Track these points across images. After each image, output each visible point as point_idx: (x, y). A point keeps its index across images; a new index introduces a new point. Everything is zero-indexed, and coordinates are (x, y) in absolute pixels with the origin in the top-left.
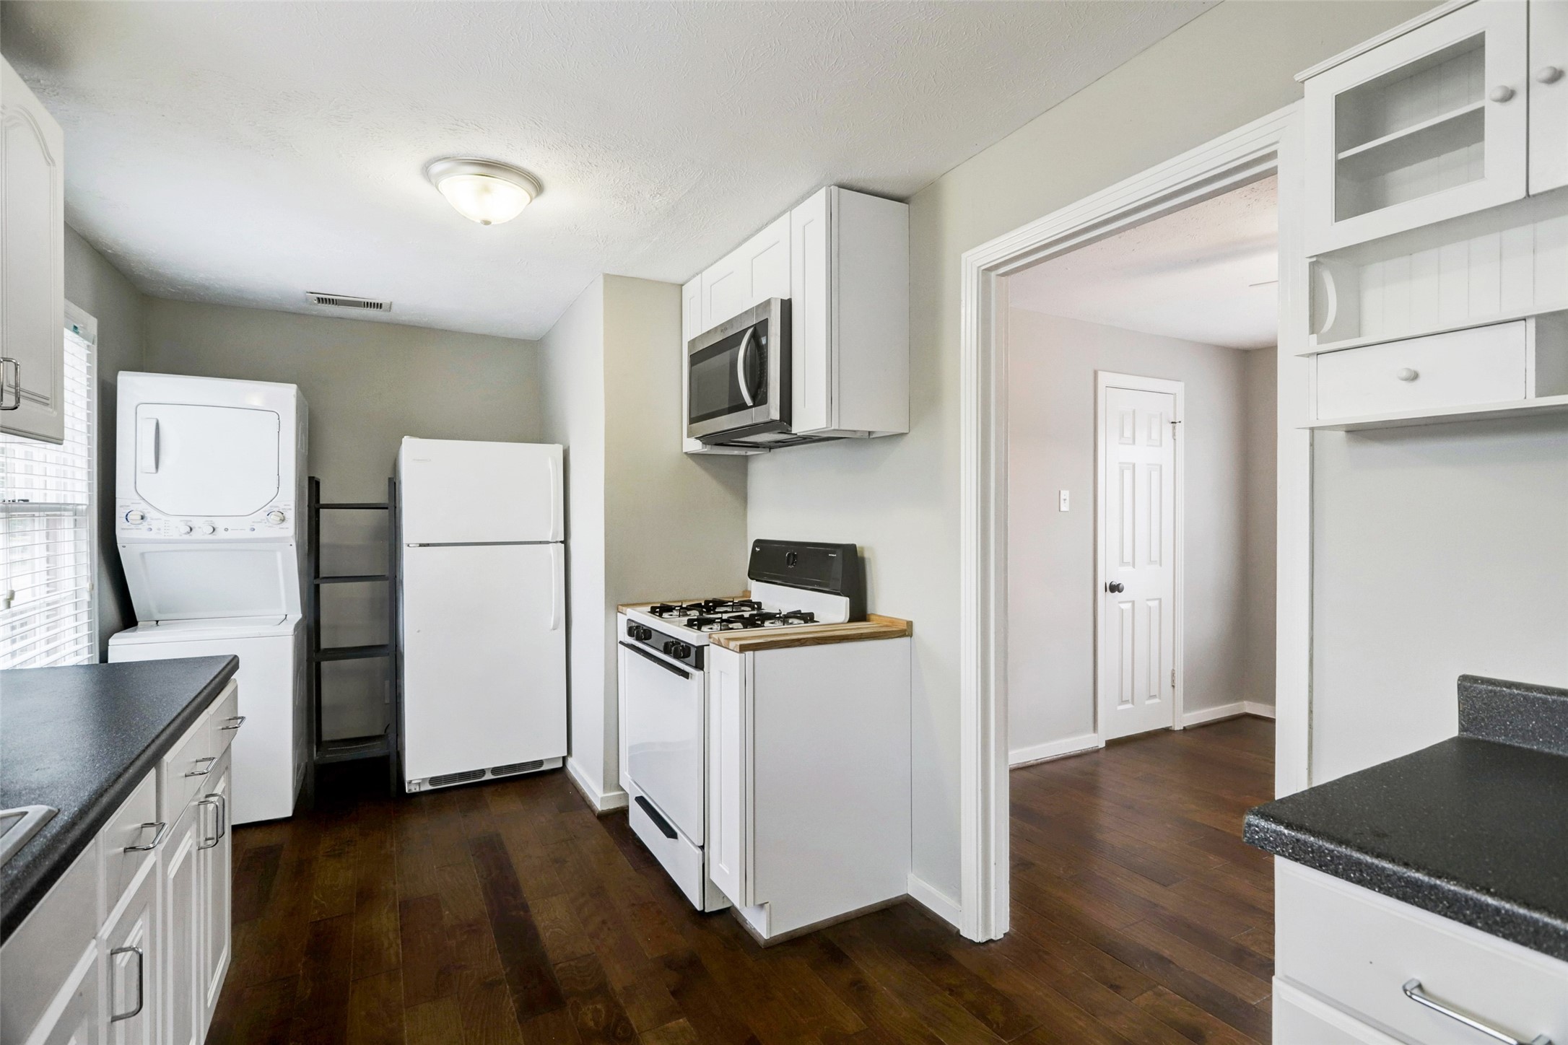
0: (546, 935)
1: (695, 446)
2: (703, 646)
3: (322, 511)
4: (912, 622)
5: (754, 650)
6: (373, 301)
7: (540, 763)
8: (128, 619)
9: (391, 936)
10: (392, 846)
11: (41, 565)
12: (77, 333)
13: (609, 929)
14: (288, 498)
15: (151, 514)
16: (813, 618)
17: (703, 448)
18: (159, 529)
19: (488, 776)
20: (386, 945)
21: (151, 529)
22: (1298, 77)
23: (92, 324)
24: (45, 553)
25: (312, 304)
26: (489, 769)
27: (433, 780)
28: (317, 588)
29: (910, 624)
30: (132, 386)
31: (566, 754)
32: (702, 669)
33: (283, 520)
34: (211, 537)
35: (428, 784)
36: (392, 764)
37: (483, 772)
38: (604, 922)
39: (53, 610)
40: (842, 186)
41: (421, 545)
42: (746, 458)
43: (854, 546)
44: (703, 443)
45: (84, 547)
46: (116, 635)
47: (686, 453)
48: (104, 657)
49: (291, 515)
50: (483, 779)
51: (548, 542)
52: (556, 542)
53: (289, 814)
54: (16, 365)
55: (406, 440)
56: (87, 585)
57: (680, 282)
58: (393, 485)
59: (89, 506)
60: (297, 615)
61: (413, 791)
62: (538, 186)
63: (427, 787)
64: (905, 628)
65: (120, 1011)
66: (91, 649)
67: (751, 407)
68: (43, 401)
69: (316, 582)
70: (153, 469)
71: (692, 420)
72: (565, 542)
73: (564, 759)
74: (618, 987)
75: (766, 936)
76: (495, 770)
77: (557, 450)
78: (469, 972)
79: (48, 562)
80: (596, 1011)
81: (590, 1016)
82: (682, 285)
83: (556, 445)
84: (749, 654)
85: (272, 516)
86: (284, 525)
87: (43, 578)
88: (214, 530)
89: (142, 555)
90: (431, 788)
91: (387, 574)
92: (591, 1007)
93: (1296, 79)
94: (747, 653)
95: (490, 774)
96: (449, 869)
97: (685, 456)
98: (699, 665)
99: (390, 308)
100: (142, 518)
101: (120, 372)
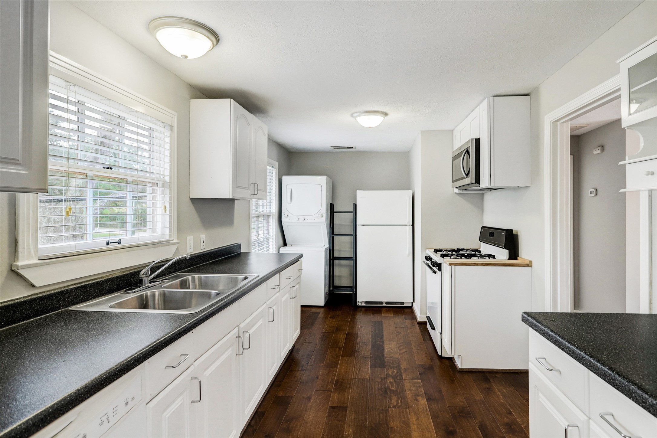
0: (386, 351)
1: (457, 191)
2: (441, 263)
3: (335, 213)
4: (532, 261)
5: (455, 265)
6: (349, 147)
7: (403, 303)
8: (285, 244)
9: (342, 340)
10: (349, 318)
11: (265, 228)
12: (273, 168)
13: (407, 354)
14: (324, 211)
15: (290, 215)
16: (495, 257)
17: (459, 191)
18: (291, 219)
19: (384, 305)
20: (340, 342)
21: (289, 219)
22: (618, 62)
23: (276, 164)
24: (266, 225)
25: (332, 149)
26: (385, 302)
27: (366, 303)
28: (333, 237)
29: (531, 262)
30: (286, 179)
31: (412, 302)
32: (441, 271)
33: (322, 217)
34: (298, 221)
35: (364, 303)
36: (353, 296)
37: (382, 303)
38: (406, 351)
39: (268, 239)
40: (494, 96)
41: (362, 225)
42: (483, 194)
43: (512, 230)
44: (459, 190)
45: (275, 224)
46: (281, 248)
47: (455, 193)
48: (279, 252)
49: (324, 215)
50: (383, 305)
51: (406, 225)
52: (409, 225)
53: (323, 305)
54: (258, 185)
55: (358, 191)
56: (275, 234)
57: (452, 129)
58: (355, 205)
59: (276, 213)
60: (327, 246)
61: (359, 305)
62: (386, 114)
63: (364, 304)
64: (528, 263)
65: (270, 320)
66: (276, 251)
67: (466, 178)
68: (263, 191)
69: (333, 236)
70: (290, 203)
71: (453, 182)
72: (413, 225)
73: (412, 303)
74: (403, 368)
75: (460, 367)
76: (387, 303)
77: (410, 193)
78: (360, 353)
79: (267, 227)
80: (393, 371)
81: (391, 372)
82: (453, 130)
83: (410, 190)
84: (453, 266)
85: (319, 216)
86: (323, 218)
87: (266, 232)
88: (305, 219)
89: (288, 226)
90: (365, 305)
91: (352, 234)
92: (392, 370)
93: (617, 62)
94: (452, 266)
95: (385, 304)
96: (364, 328)
97: (455, 194)
98: (440, 269)
99: (355, 148)
100: (288, 216)
101: (283, 176)
